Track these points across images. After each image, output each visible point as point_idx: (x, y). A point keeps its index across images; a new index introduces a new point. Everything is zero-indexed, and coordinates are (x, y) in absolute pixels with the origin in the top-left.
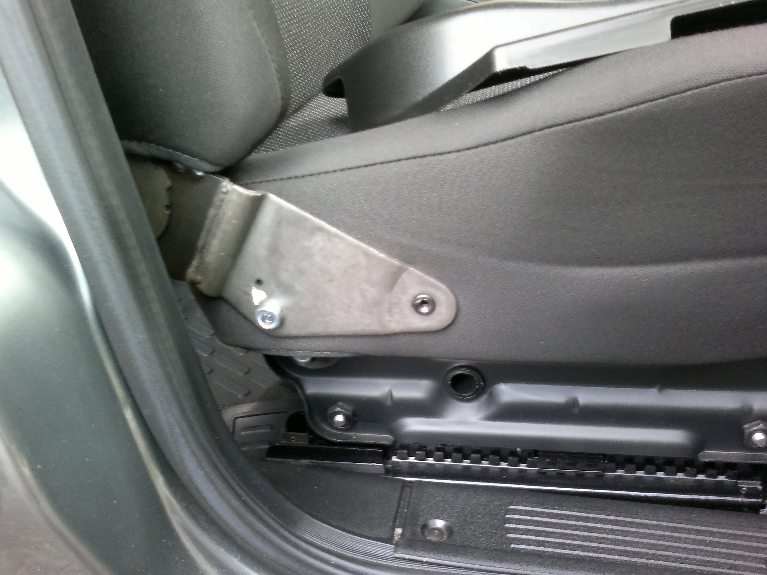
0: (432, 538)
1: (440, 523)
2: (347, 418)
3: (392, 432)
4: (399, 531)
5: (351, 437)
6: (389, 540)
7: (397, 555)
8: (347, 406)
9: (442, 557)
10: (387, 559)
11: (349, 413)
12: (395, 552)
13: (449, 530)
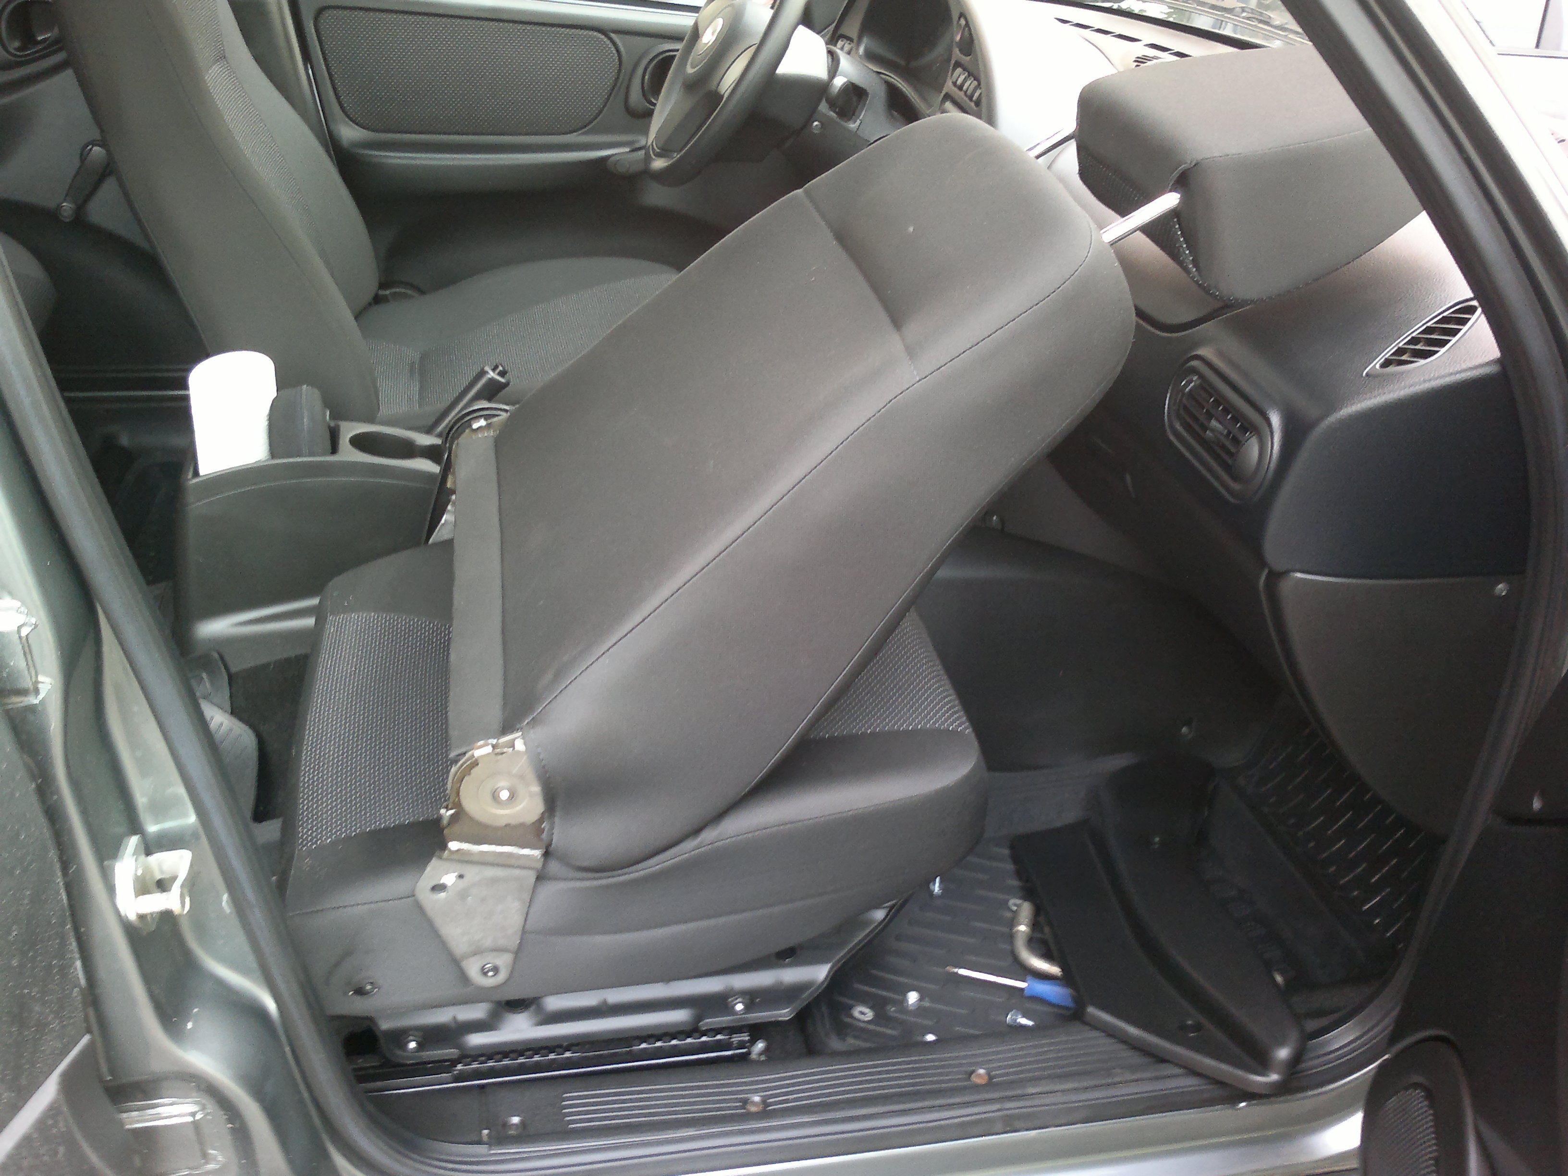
0: (512, 1132)
1: (516, 1120)
2: (418, 1043)
3: (458, 1046)
4: (486, 1132)
5: (420, 1057)
6: (480, 1142)
7: (492, 1152)
8: (416, 1033)
9: (524, 1146)
10: (485, 1156)
11: (420, 1039)
12: (490, 1150)
13: (523, 1123)
